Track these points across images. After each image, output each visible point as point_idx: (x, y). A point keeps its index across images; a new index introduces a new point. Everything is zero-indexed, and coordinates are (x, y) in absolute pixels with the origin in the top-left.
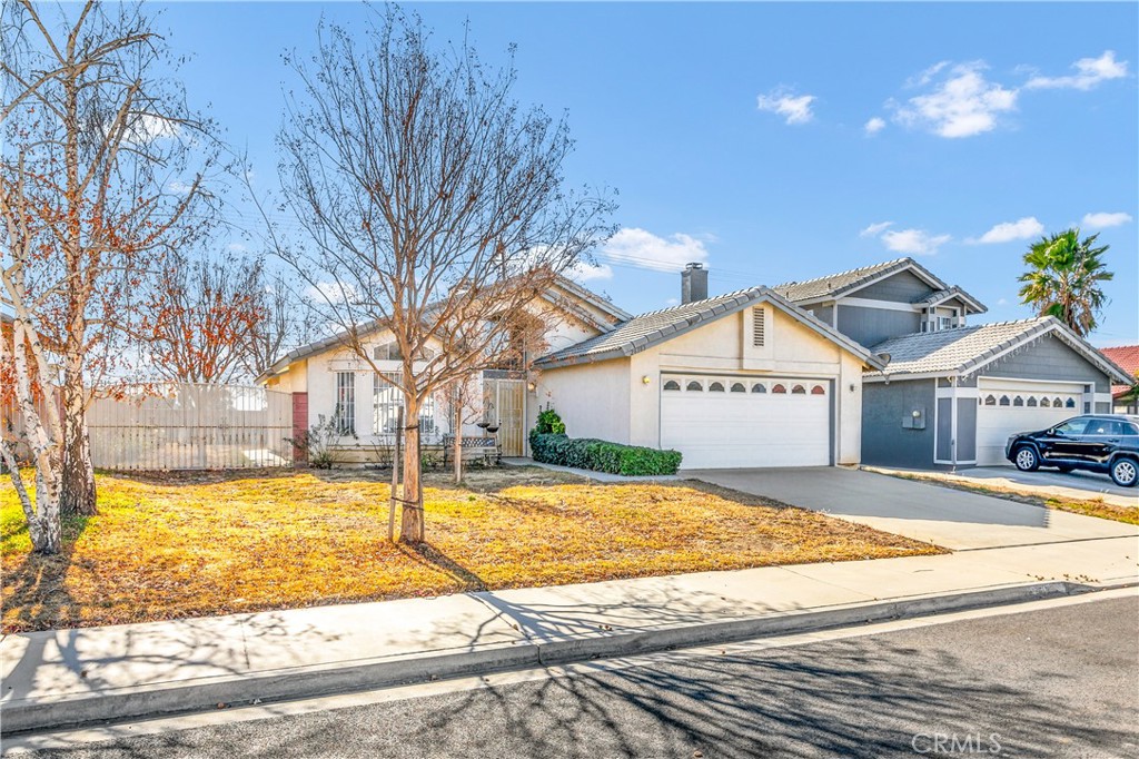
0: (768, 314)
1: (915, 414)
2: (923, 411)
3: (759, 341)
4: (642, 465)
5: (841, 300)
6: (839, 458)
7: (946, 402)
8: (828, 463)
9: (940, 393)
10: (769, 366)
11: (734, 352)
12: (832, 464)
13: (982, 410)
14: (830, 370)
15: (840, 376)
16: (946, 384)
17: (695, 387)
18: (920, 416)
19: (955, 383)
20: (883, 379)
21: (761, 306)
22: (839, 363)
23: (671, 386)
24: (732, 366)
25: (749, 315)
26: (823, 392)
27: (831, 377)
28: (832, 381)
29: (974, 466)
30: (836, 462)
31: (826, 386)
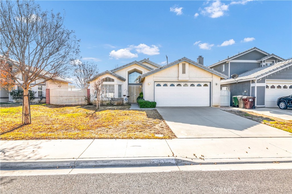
0: (187, 65)
1: (245, 91)
2: (247, 91)
3: (184, 72)
4: (144, 105)
5: (231, 61)
6: (212, 104)
7: (253, 88)
8: (209, 105)
9: (252, 85)
10: (187, 79)
11: (177, 76)
12: (210, 106)
13: (267, 90)
14: (210, 80)
15: (212, 81)
16: (254, 82)
17: (165, 85)
18: (246, 92)
19: (256, 82)
20: (236, 82)
21: (184, 63)
22: (212, 77)
23: (159, 85)
24: (175, 79)
25: (181, 65)
26: (207, 86)
27: (210, 81)
28: (210, 82)
29: (264, 107)
30: (211, 105)
31: (208, 84)
